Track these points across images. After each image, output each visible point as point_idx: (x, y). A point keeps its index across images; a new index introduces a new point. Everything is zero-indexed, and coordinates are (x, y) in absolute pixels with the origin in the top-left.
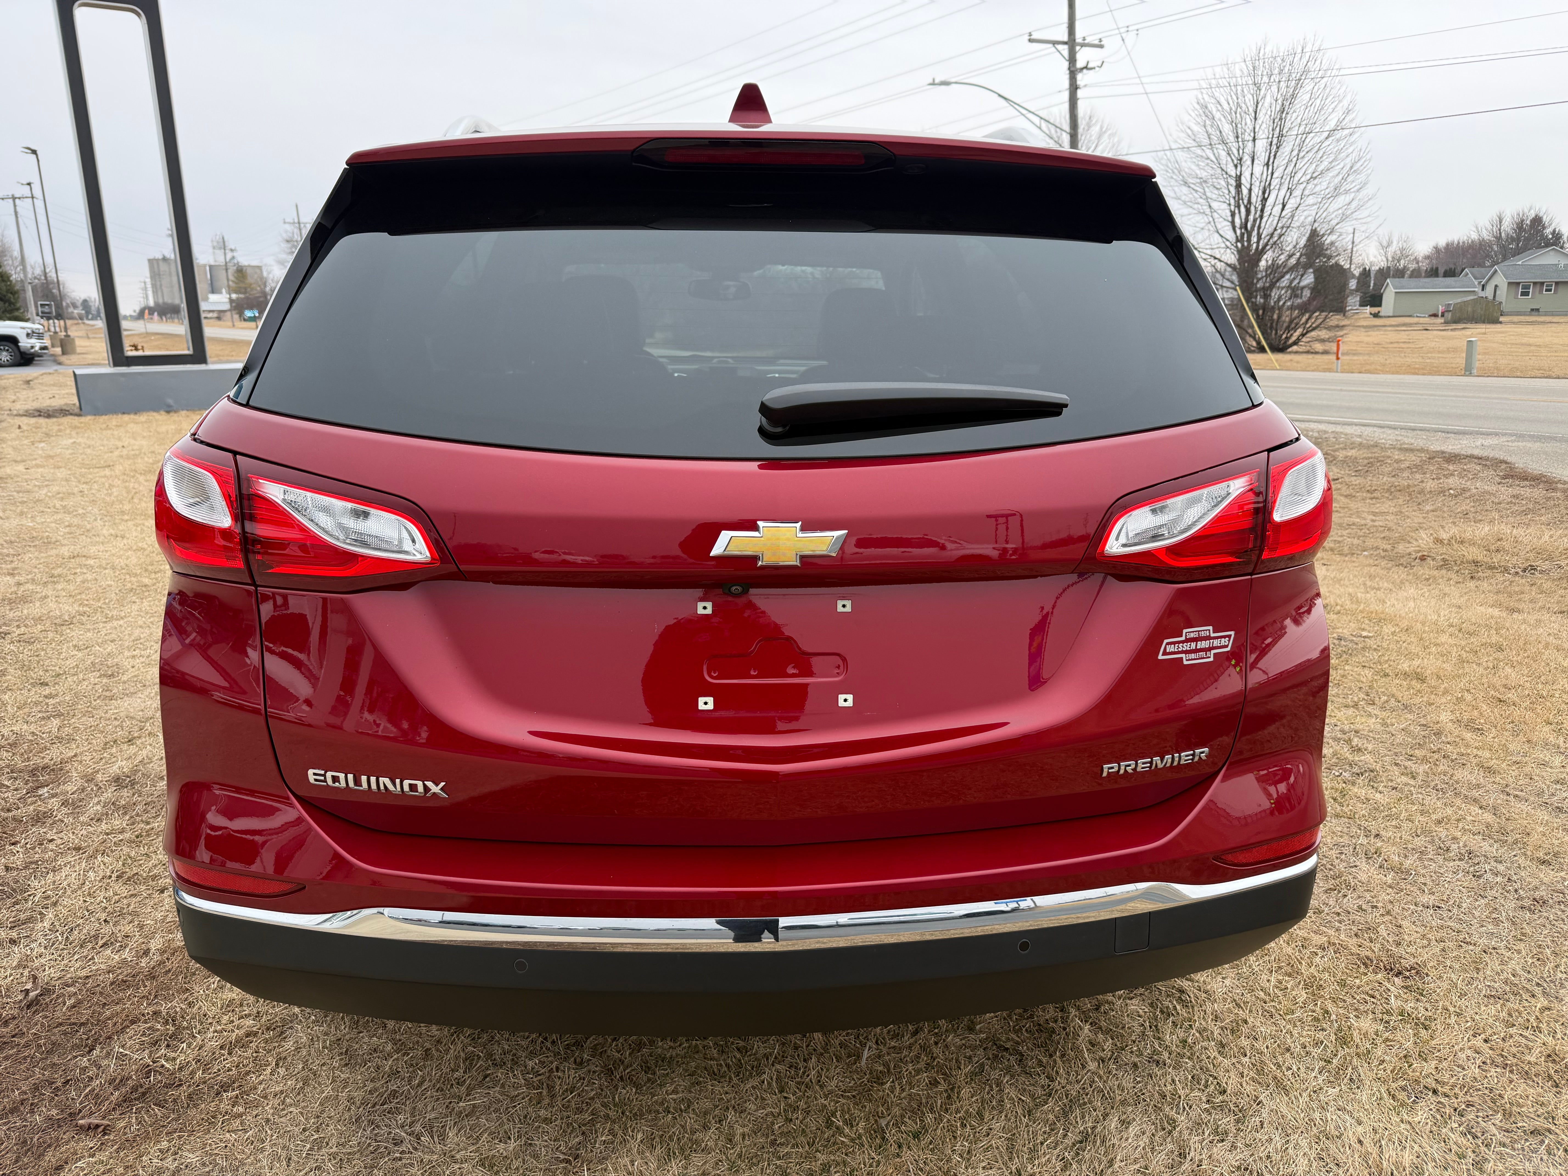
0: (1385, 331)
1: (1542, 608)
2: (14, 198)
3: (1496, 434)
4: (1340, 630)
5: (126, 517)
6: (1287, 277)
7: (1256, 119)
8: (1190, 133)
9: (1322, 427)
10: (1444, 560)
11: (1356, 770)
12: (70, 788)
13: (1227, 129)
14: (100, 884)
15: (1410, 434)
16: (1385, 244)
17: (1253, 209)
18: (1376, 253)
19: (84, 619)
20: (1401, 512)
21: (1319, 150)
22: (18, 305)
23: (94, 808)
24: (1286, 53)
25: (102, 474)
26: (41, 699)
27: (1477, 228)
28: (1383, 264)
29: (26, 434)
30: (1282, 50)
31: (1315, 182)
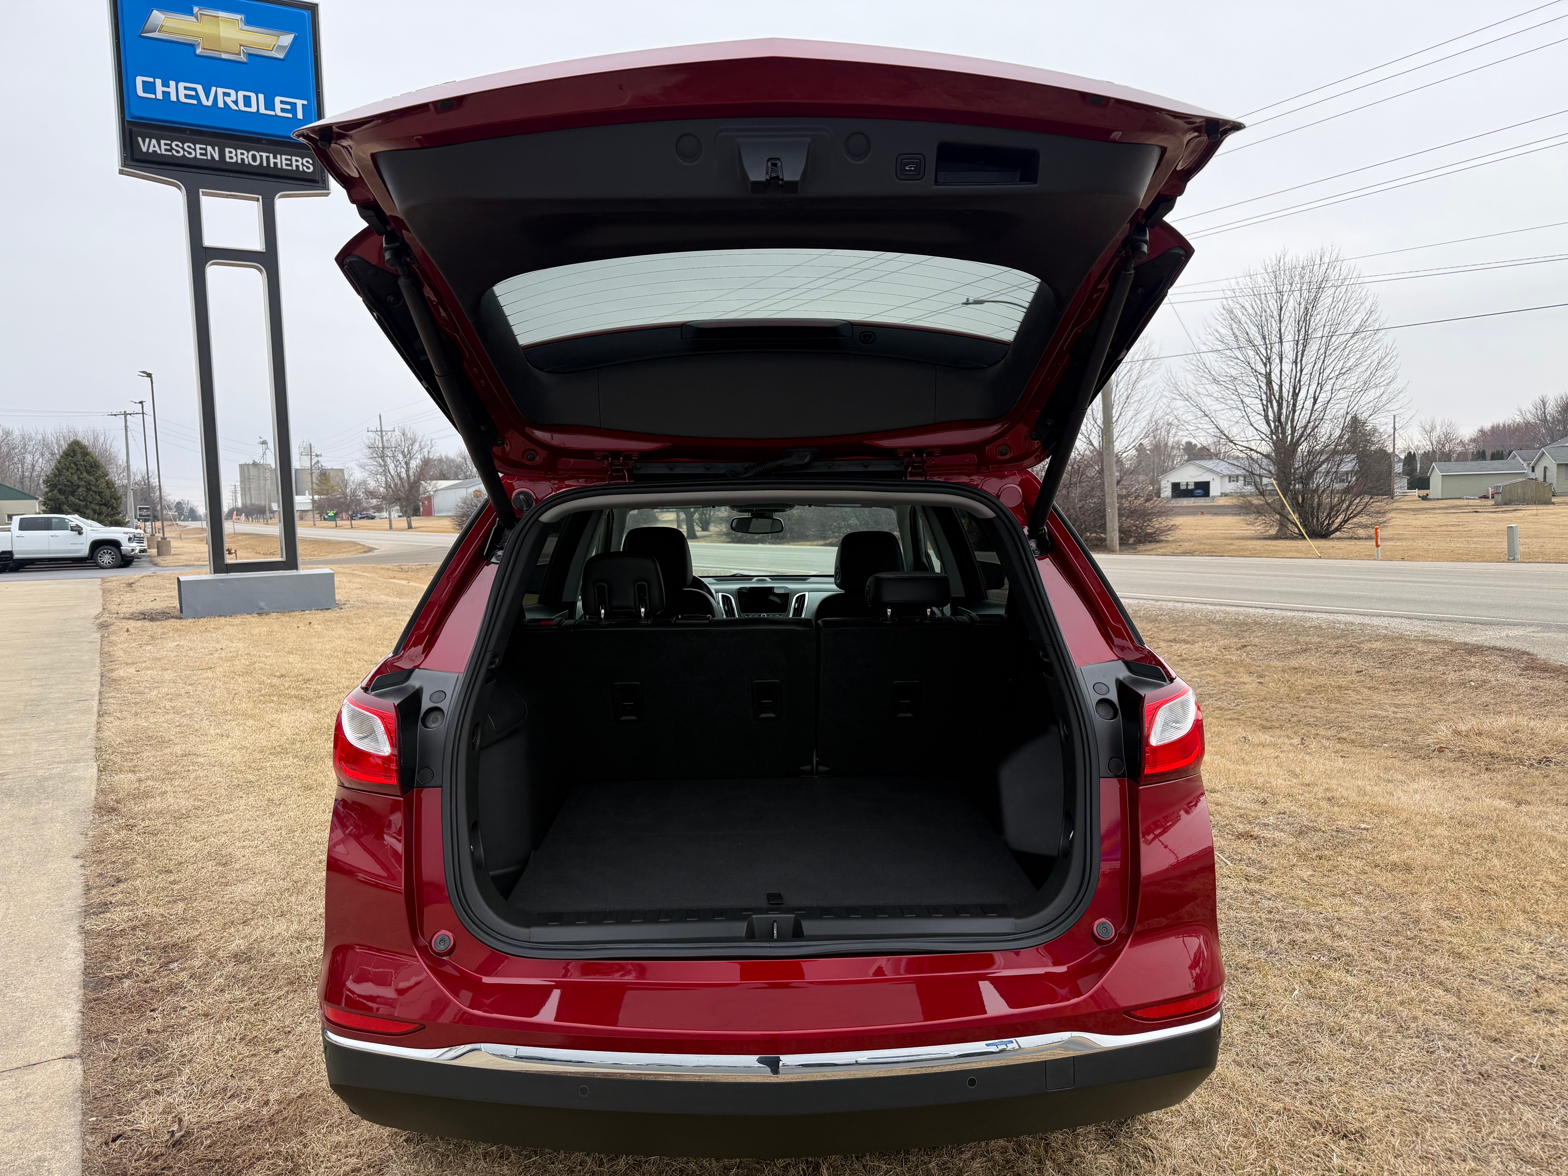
0: (1435, 514)
1: (1551, 799)
2: (125, 414)
3: (1523, 625)
4: (1340, 823)
5: (229, 717)
6: (1324, 466)
7: (1280, 321)
8: (1218, 337)
9: (1350, 618)
10: (1461, 751)
11: (1334, 955)
12: (197, 963)
13: (1254, 331)
14: (227, 1045)
15: (1437, 625)
16: (1428, 428)
17: (1285, 404)
18: (1420, 437)
19: (200, 812)
20: (1422, 704)
21: (1345, 347)
22: (120, 510)
23: (218, 980)
24: (1305, 263)
25: (205, 675)
26: (167, 885)
27: (1521, 412)
28: (1429, 448)
29: (133, 637)
30: (1301, 259)
31: (1345, 376)
